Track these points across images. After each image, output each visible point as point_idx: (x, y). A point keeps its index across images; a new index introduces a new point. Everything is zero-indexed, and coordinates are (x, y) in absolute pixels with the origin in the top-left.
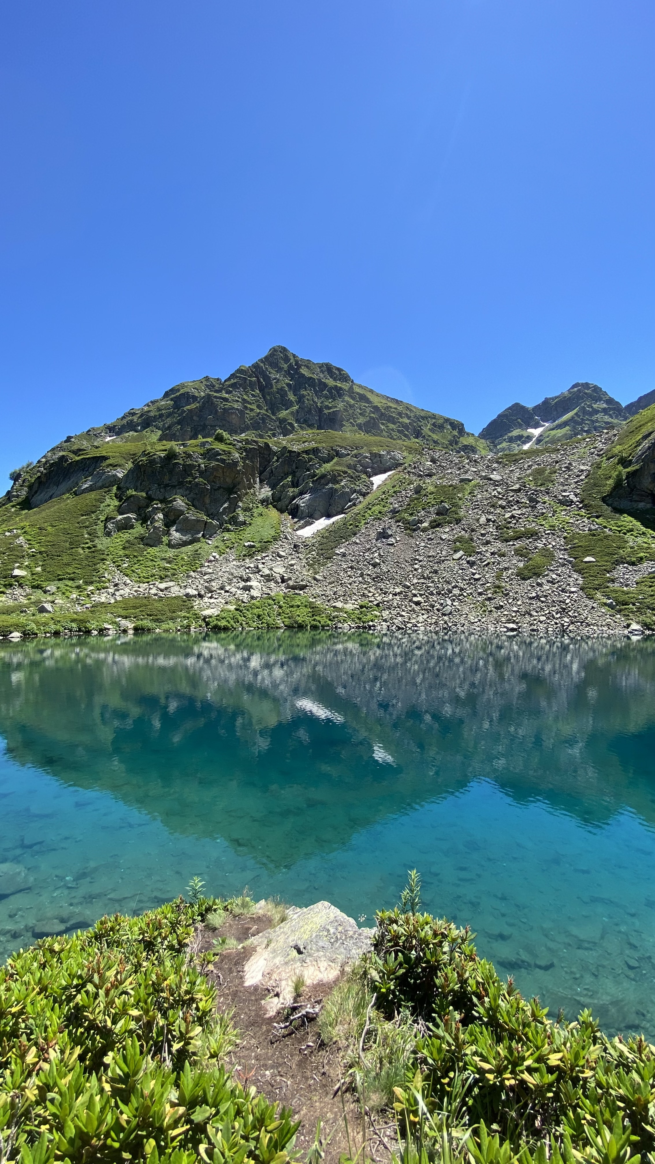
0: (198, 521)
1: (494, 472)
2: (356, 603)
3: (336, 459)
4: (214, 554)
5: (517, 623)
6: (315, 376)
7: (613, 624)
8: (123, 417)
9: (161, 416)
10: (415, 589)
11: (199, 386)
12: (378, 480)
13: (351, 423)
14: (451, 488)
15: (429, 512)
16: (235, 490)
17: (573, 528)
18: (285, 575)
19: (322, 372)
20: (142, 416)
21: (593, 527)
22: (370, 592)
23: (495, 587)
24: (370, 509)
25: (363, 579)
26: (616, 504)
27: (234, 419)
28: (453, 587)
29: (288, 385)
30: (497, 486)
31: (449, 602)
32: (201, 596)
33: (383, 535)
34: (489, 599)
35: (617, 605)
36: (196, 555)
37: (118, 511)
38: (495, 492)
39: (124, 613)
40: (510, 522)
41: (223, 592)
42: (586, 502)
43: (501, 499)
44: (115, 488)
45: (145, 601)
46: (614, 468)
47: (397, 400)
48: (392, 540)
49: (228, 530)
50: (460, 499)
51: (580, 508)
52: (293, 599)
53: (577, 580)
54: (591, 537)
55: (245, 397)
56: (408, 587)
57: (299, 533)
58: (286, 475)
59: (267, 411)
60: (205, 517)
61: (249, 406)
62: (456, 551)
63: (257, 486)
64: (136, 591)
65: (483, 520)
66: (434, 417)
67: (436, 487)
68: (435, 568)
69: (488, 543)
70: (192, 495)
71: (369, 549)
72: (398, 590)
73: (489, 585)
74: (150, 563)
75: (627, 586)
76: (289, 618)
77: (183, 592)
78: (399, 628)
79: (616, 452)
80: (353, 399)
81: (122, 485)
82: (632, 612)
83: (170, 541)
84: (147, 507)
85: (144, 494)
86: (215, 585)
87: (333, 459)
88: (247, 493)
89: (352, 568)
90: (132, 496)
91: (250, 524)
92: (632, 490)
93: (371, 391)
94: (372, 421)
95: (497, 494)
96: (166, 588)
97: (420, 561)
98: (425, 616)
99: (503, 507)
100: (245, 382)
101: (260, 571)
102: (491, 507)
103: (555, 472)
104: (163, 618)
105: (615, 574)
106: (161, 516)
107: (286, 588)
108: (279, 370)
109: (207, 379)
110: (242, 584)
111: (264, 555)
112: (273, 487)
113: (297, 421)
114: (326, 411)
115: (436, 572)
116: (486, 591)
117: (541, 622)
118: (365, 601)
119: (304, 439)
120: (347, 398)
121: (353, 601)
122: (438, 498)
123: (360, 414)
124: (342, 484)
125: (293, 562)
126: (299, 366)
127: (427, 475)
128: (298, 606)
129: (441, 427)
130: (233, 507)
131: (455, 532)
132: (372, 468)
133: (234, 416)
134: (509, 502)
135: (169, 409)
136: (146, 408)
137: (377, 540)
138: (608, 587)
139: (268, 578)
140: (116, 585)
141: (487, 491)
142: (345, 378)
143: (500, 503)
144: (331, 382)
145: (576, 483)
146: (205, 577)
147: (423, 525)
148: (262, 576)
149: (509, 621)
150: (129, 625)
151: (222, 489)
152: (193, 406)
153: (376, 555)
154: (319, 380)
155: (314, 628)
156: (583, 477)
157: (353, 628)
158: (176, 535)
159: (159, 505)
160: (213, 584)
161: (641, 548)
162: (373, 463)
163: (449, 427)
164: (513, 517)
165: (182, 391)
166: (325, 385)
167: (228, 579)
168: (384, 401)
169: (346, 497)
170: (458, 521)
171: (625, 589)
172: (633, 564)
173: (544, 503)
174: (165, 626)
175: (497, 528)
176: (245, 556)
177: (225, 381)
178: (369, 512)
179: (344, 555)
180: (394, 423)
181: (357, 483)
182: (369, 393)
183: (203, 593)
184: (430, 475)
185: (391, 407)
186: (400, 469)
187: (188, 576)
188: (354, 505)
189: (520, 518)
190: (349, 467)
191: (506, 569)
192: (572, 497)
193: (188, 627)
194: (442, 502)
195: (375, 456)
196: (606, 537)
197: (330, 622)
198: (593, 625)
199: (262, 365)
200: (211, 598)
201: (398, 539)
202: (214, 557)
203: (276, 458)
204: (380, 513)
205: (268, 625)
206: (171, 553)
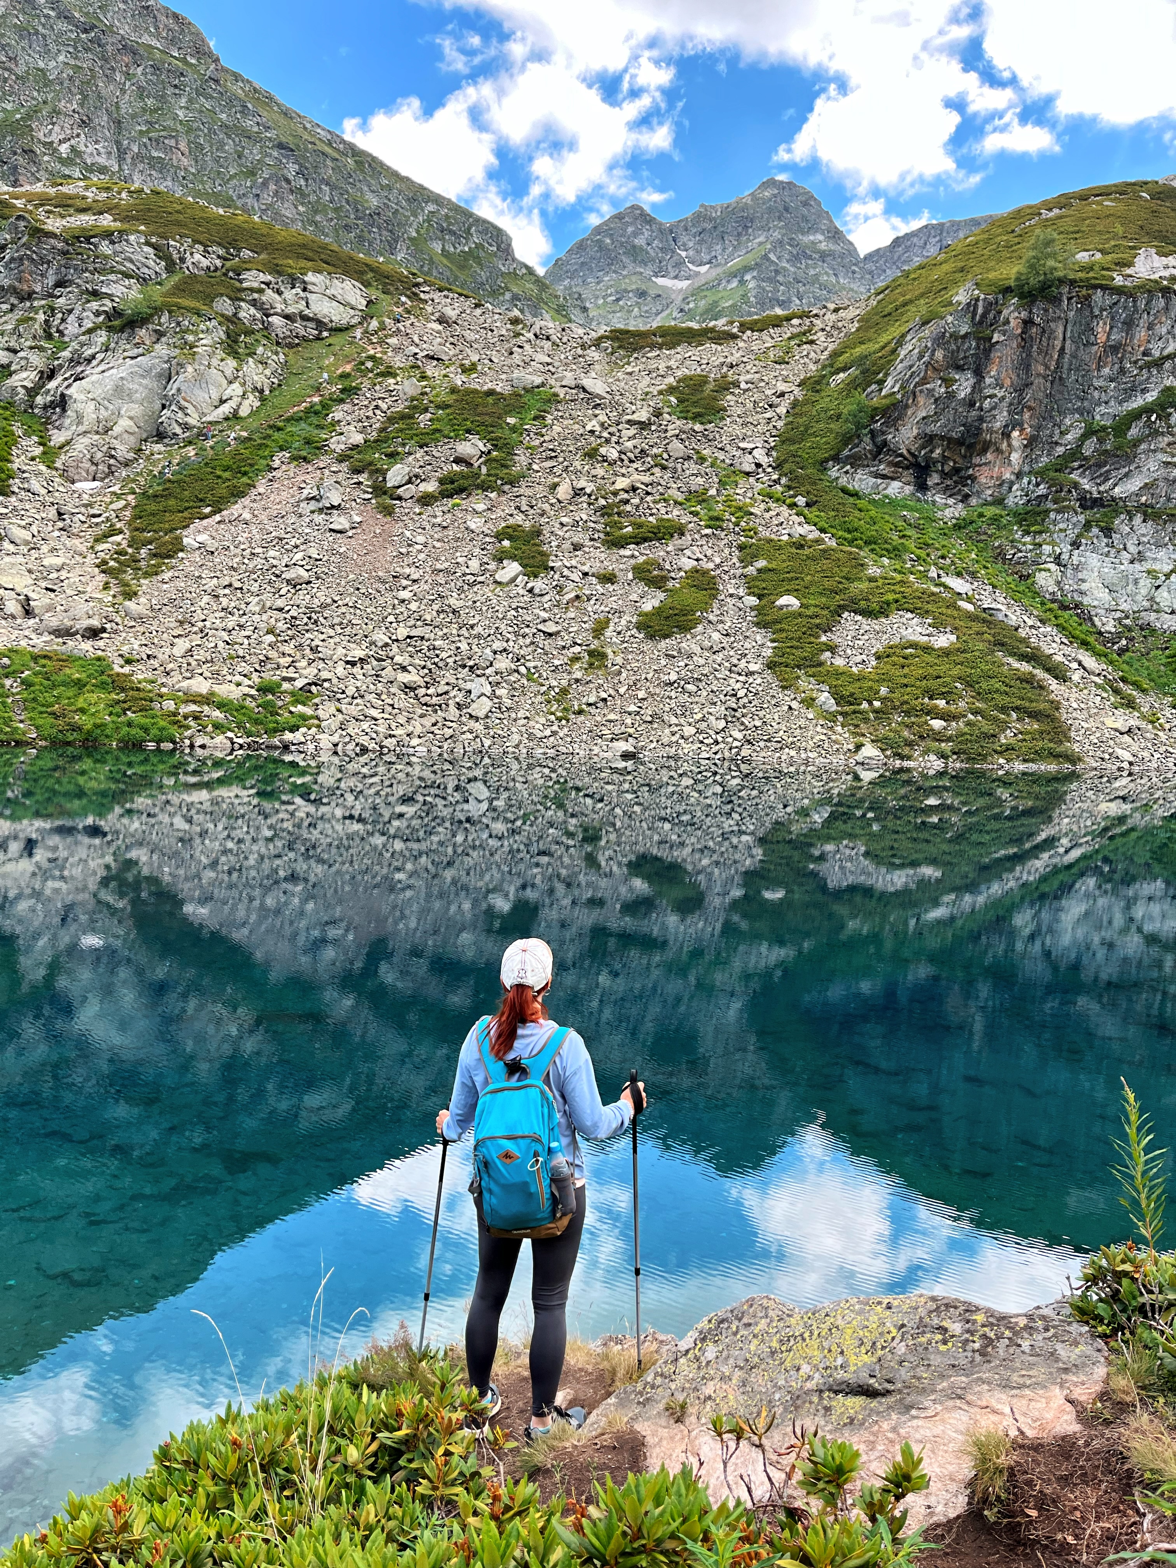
1: (592, 373)
3: (179, 276)
5: (636, 740)
7: (828, 745)
10: (402, 652)
15: (436, 456)
17: (757, 528)
18: (33, 595)
21: (799, 529)
22: (284, 654)
23: (591, 655)
25: (265, 619)
28: (496, 652)
30: (598, 407)
31: (486, 688)
33: (317, 505)
35: (838, 704)
40: (625, 502)
42: (787, 468)
43: (608, 441)
46: (848, 394)
48: (340, 520)
50: (513, 431)
51: (775, 482)
53: (761, 646)
54: (794, 550)
56: (385, 647)
62: (502, 562)
65: (564, 491)
68: (451, 601)
69: (576, 547)
71: (279, 539)
72: (358, 653)
73: (577, 649)
75: (858, 663)
76: (56, 717)
82: (866, 720)
87: (171, 273)
89: (231, 587)
92: (880, 451)
95: (598, 428)
97: (415, 582)
98: (428, 722)
99: (611, 463)
102: (584, 458)
103: (726, 390)
107: (40, 633)
115: (453, 611)
116: (570, 663)
117: (686, 739)
118: (270, 679)
119: (81, 204)
121: (239, 677)
122: (459, 422)
124: (198, 350)
125: (55, 560)
127: (429, 357)
131: (499, 513)
134: (625, 450)
137: (300, 518)
138: (822, 664)
141: (574, 417)
143: (603, 450)
145: (768, 420)
147: (423, 488)
149: (619, 736)
153: (299, 556)
155: (130, 744)
156: (782, 410)
161: (890, 583)
164: (633, 488)
170: (508, 486)
171: (855, 669)
172: (872, 616)
173: (701, 461)
175: (596, 513)
179: (209, 550)
184: (437, 359)
188: (235, 413)
189: (648, 493)
191: (615, 613)
192: (759, 453)
195: (290, 283)
196: (824, 553)
197: (175, 731)
198: (790, 746)
201: (358, 519)
204: (308, 443)
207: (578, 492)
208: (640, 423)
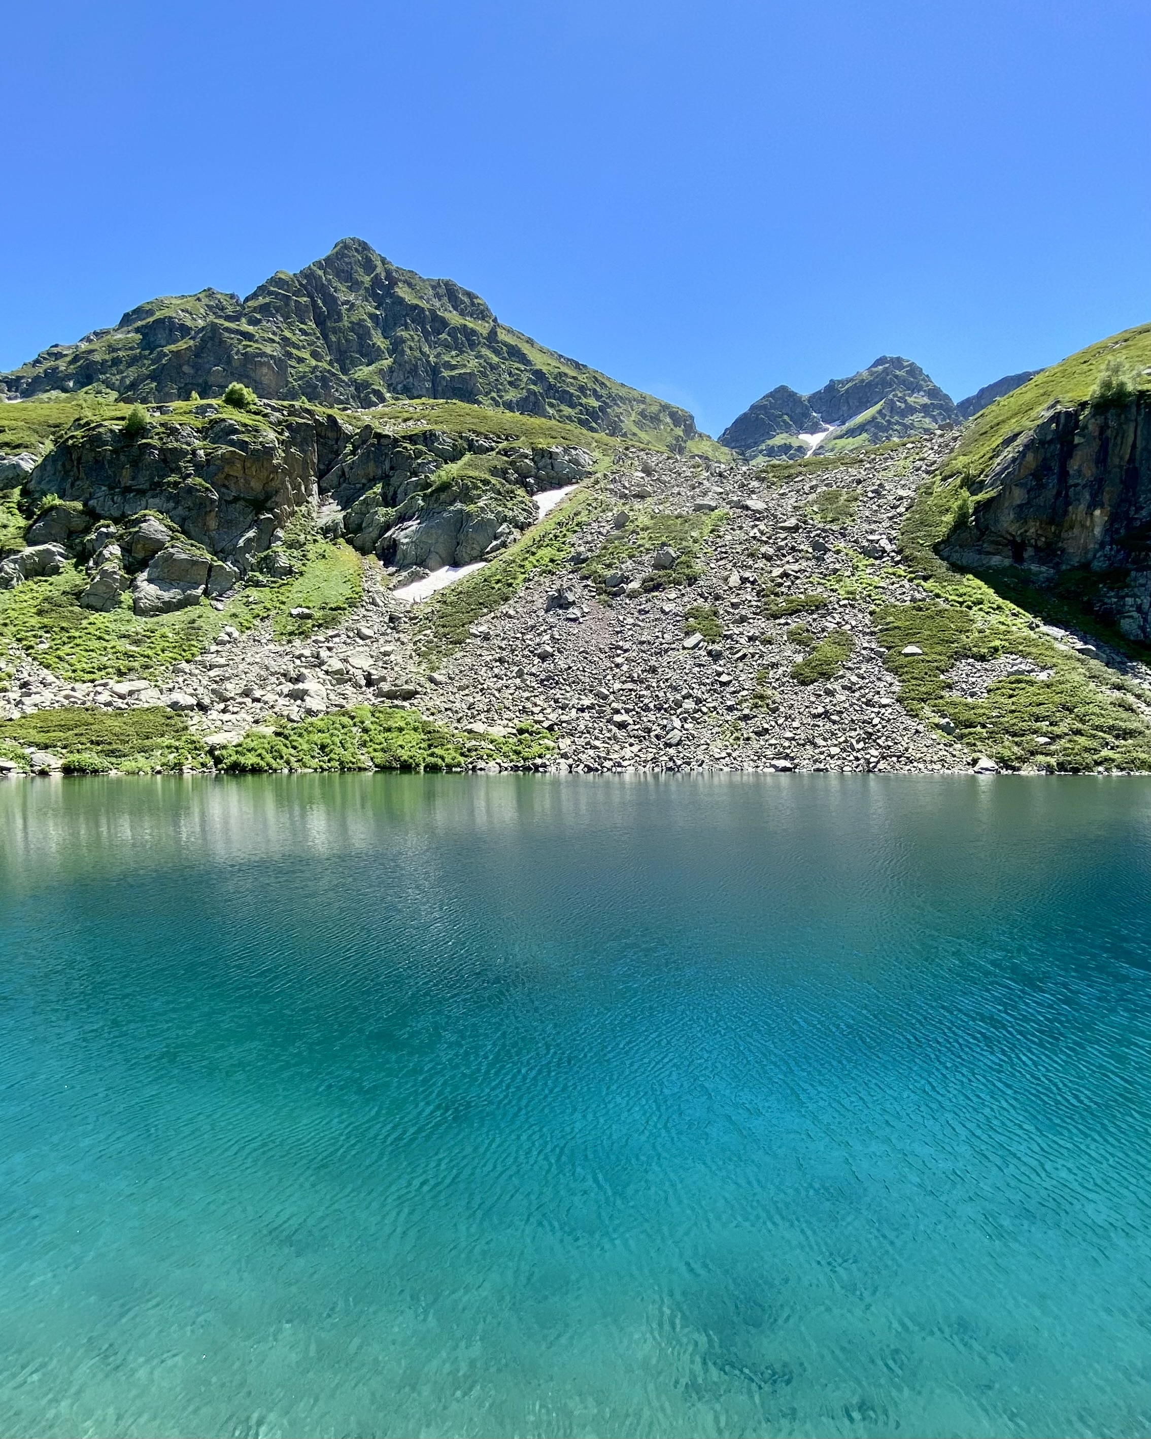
0: (194, 563)
1: (754, 496)
2: (511, 724)
3: (468, 456)
4: (228, 629)
5: (793, 759)
6: (423, 304)
7: (949, 759)
8: (37, 361)
9: (116, 362)
10: (617, 700)
11: (194, 307)
12: (547, 500)
13: (493, 399)
14: (679, 521)
15: (641, 563)
16: (269, 504)
17: (884, 597)
18: (373, 672)
19: (438, 296)
20: (76, 359)
21: (918, 596)
22: (536, 705)
23: (756, 697)
24: (534, 554)
25: (523, 681)
26: (955, 557)
27: (266, 376)
28: (684, 698)
29: (372, 316)
30: (758, 519)
31: (677, 723)
32: (202, 708)
33: (559, 602)
34: (746, 718)
35: (957, 727)
36: (192, 629)
37: (25, 538)
38: (756, 530)
39: (41, 738)
40: (780, 585)
41: (248, 700)
42: (907, 552)
43: (766, 543)
44: (17, 491)
45: (86, 716)
46: (955, 493)
47: (577, 364)
48: (574, 612)
49: (257, 584)
50: (695, 541)
51: (898, 563)
52: (390, 716)
53: (891, 684)
54: (914, 612)
55: (287, 334)
56: (605, 697)
57: (400, 593)
58: (373, 481)
59: (330, 363)
60: (209, 557)
61: (294, 351)
62: (687, 634)
63: (314, 499)
64: (67, 697)
65: (734, 580)
66: (643, 400)
67: (652, 518)
68: (652, 663)
69: (743, 619)
70: (180, 510)
71: (533, 627)
72: (586, 702)
73: (745, 693)
74: (95, 644)
75: (972, 695)
76: (383, 750)
77: (166, 699)
78: (590, 769)
79: (960, 466)
80: (497, 352)
81: (31, 486)
82: (982, 739)
83: (135, 601)
84: (87, 531)
85: (79, 505)
86: (232, 688)
87: (463, 455)
88: (293, 513)
89: (501, 660)
90: (53, 508)
91: (301, 574)
92: (983, 534)
93: (530, 342)
94: (532, 398)
95: (758, 535)
96: (131, 693)
97: (626, 651)
98: (635, 748)
99: (768, 558)
100: (287, 305)
101: (322, 663)
102: (749, 555)
103: (856, 499)
104: (125, 748)
105: (953, 676)
106: (116, 549)
107: (376, 696)
108: (354, 286)
109: (210, 293)
110: (287, 687)
111: (331, 633)
112: (345, 504)
113: (391, 387)
114: (446, 373)
115: (653, 670)
116: (740, 703)
117: (832, 757)
118: (526, 722)
119: (406, 415)
120: (485, 352)
121: (505, 722)
122: (657, 538)
123: (510, 383)
124: (481, 504)
125: (388, 648)
126: (393, 282)
127: (635, 496)
128: (401, 729)
129: (655, 419)
130: (266, 538)
131: (686, 599)
132: (536, 477)
133: (265, 370)
134: (780, 549)
135: (131, 349)
136: (84, 346)
137: (547, 611)
138: (942, 697)
139: (340, 677)
140: (25, 685)
141: (741, 528)
142: (482, 314)
143: (763, 549)
144: (454, 318)
145: (891, 518)
146: (212, 673)
147: (631, 586)
148: (327, 672)
149: (778, 756)
150: (53, 761)
151: (242, 503)
152: (182, 345)
153: (546, 637)
154: (433, 312)
155: (433, 769)
156: (901, 509)
157: (506, 769)
158: (148, 590)
159: (112, 529)
160: (229, 686)
161: (996, 633)
162: (539, 469)
163: (668, 420)
164: (785, 575)
165: (158, 315)
166: (444, 323)
167: (259, 676)
168: (554, 363)
169: (488, 530)
170: (692, 580)
171: (970, 700)
172: (982, 658)
173: (838, 552)
174: (128, 764)
175: (758, 594)
176: (291, 633)
177: (247, 300)
178: (531, 558)
179: (486, 637)
180: (572, 406)
181: (509, 504)
182: (527, 346)
183: (206, 701)
184: (641, 496)
185: (566, 375)
186: (587, 482)
187: (177, 671)
188: (504, 545)
189: (797, 578)
190: (494, 471)
191: (774, 665)
192: (884, 543)
193: (178, 766)
194: (664, 544)
195: (541, 454)
196: (940, 612)
197: (462, 759)
198: (918, 760)
199: (320, 273)
200: (224, 711)
201: (586, 610)
202: (229, 635)
203: (350, 447)
204: (552, 561)
205: (341, 763)
206: (139, 624)
207: (744, 580)
208: (790, 528)
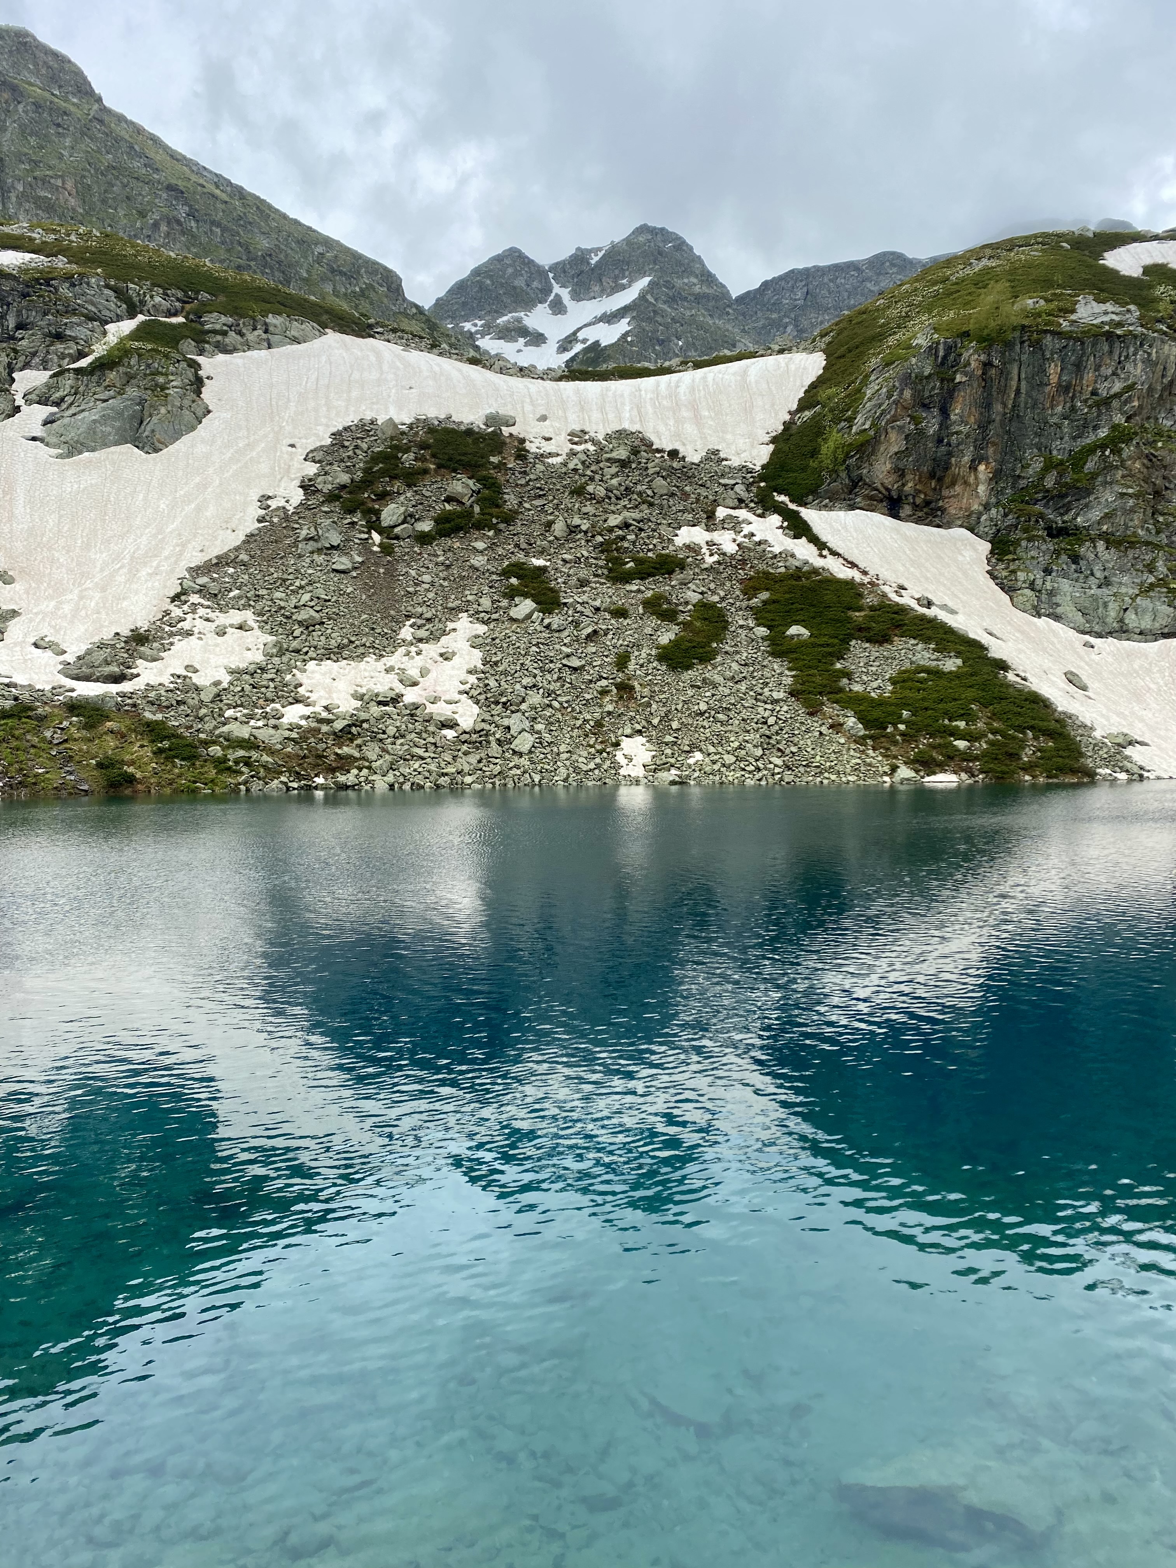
7: (864, 768)
14: (470, 439)
15: (426, 495)
21: (793, 561)
23: (618, 689)
35: (865, 728)
40: (622, 538)
43: (592, 479)
48: (341, 561)
50: (497, 470)
53: (780, 674)
62: (514, 600)
65: (559, 528)
69: (583, 583)
73: (604, 683)
75: (875, 688)
92: (855, 485)
95: (580, 467)
102: (573, 495)
105: (850, 664)
117: (728, 767)
131: (500, 551)
137: (299, 559)
138: (842, 690)
143: (590, 488)
147: (419, 527)
153: (307, 597)
171: (874, 695)
172: (879, 642)
173: (685, 498)
175: (596, 550)
189: (641, 530)
191: (634, 646)
196: (822, 584)
198: (829, 770)
201: (358, 559)
207: (573, 530)
208: (619, 461)
